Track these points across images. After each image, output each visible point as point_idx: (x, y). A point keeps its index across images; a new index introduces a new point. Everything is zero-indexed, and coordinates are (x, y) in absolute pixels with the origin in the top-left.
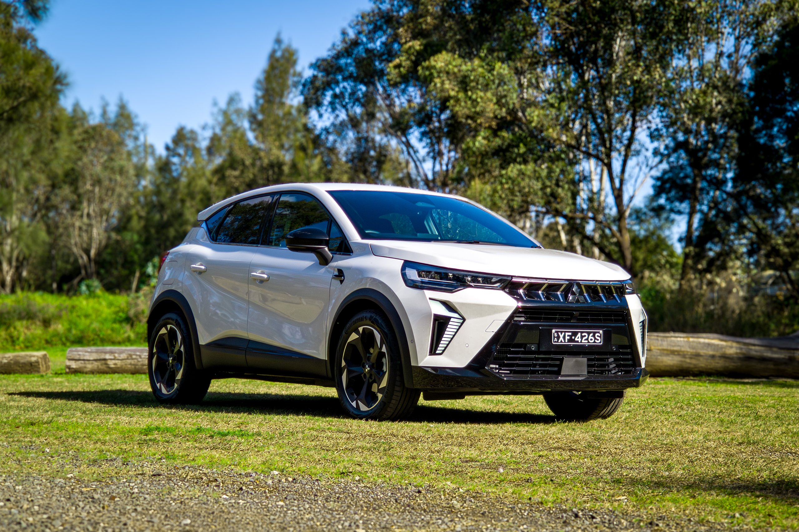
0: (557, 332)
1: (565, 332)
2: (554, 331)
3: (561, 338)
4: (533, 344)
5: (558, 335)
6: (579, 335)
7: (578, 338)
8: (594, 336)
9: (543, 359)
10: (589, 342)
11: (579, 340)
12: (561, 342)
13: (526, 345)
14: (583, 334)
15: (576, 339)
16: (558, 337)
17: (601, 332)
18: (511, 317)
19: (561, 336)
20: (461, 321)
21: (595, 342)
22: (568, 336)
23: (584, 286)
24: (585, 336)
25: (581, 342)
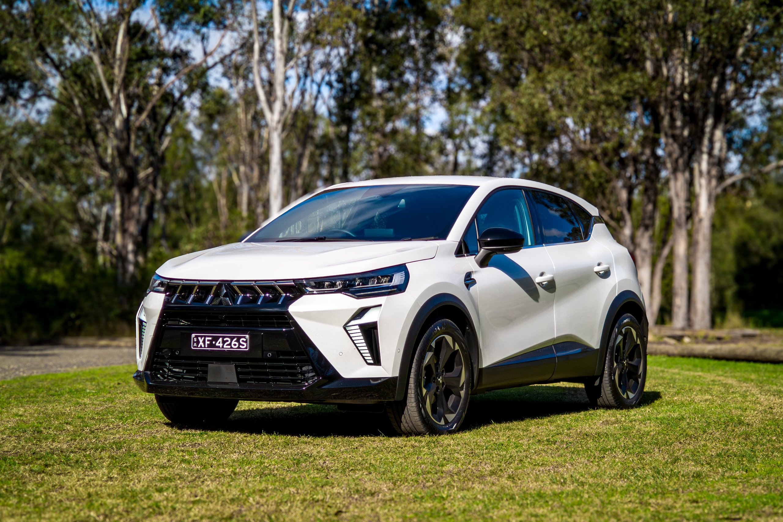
0: (197, 337)
1: (205, 337)
2: (193, 335)
3: (201, 343)
5: (198, 340)
6: (220, 340)
7: (219, 343)
8: (238, 341)
10: (231, 348)
11: (221, 345)
12: (201, 347)
14: (225, 339)
15: (217, 344)
16: (198, 342)
17: (247, 336)
19: (201, 340)
21: (239, 348)
22: (208, 340)
23: (238, 287)
24: (227, 341)
25: (223, 347)
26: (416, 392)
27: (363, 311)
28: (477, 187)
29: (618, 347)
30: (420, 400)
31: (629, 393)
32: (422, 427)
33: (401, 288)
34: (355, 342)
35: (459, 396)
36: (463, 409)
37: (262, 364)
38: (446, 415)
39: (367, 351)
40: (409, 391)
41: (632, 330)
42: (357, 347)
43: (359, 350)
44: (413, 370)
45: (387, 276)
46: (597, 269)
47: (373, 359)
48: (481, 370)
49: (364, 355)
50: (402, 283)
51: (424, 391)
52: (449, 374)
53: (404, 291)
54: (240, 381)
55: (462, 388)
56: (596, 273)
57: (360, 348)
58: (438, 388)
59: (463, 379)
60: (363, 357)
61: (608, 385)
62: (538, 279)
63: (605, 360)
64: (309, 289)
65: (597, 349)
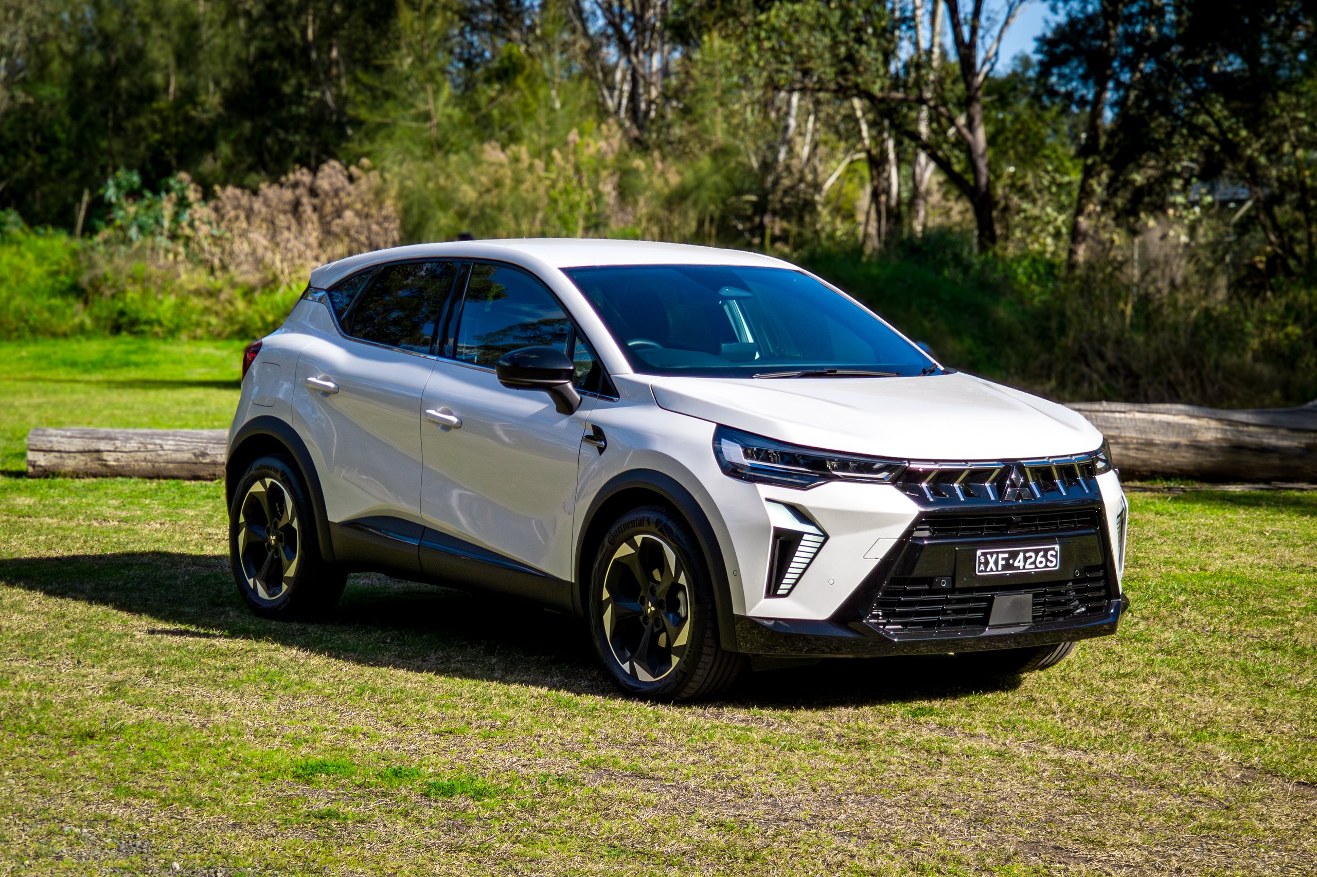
0: (984, 554)
1: (998, 553)
2: (979, 552)
3: (992, 565)
4: (943, 577)
5: (986, 558)
6: (1021, 556)
7: (1019, 562)
8: (1045, 556)
9: (959, 601)
10: (1036, 567)
11: (1021, 565)
12: (992, 570)
13: (932, 579)
14: (1028, 555)
15: (1016, 564)
16: (987, 563)
17: (1057, 547)
18: (908, 533)
19: (992, 561)
20: (821, 539)
21: (1046, 566)
22: (1002, 559)
23: (1030, 468)
24: (1031, 557)
25: (1024, 568)
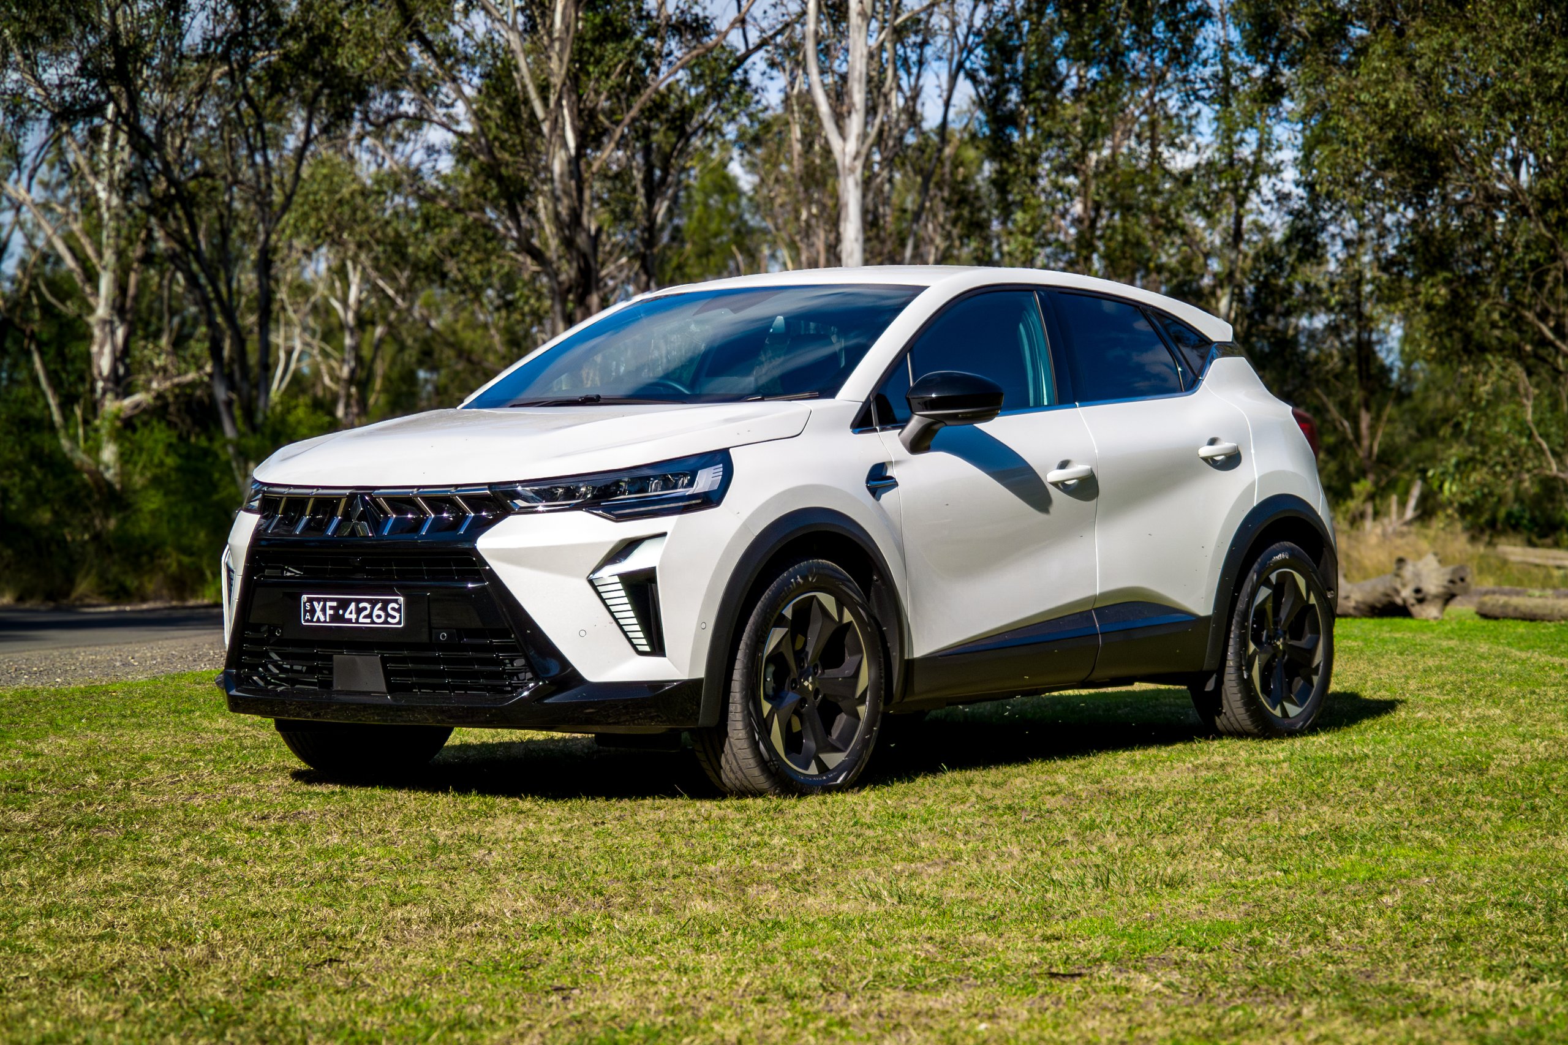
0: (311, 601)
1: (325, 600)
2: (304, 597)
3: (319, 614)
5: (312, 606)
6: (353, 606)
7: (350, 614)
8: (384, 609)
10: (373, 622)
11: (354, 617)
12: (320, 619)
14: (361, 605)
15: (347, 616)
16: (313, 611)
17: (401, 599)
19: (318, 607)
21: (386, 622)
22: (331, 608)
23: (387, 500)
24: (365, 609)
25: (357, 621)
26: (746, 707)
27: (627, 547)
28: (926, 287)
29: (1261, 612)
30: (759, 726)
31: (1287, 705)
32: (762, 779)
33: (711, 500)
34: (613, 609)
35: (856, 716)
36: (865, 743)
37: (430, 654)
38: (823, 756)
39: (638, 628)
40: (732, 708)
41: (1297, 576)
42: (616, 620)
43: (621, 626)
44: (739, 665)
45: (685, 475)
46: (1206, 451)
47: (651, 643)
48: (910, 665)
49: (631, 635)
50: (716, 487)
51: (766, 707)
52: (830, 673)
53: (718, 502)
54: (391, 688)
55: (862, 700)
56: (1205, 459)
57: (622, 622)
58: (803, 701)
59: (864, 679)
60: (629, 639)
61: (1235, 690)
62: (1053, 475)
63: (1227, 638)
64: (520, 503)
65: (1207, 618)
